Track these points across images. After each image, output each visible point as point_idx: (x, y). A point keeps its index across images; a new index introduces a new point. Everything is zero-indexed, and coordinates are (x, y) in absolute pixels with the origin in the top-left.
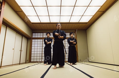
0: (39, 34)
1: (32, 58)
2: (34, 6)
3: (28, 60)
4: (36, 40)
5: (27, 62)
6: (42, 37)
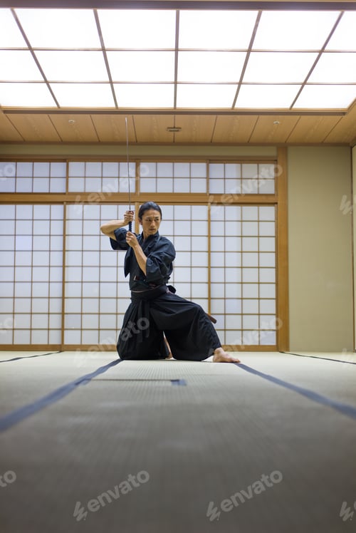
0: (41, 168)
2: (33, 46)
6: (63, 190)
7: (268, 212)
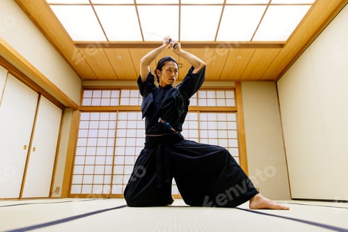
1: (76, 179)
3: (59, 188)
4: (95, 115)
5: (53, 195)
6: (117, 105)
7: (232, 116)
